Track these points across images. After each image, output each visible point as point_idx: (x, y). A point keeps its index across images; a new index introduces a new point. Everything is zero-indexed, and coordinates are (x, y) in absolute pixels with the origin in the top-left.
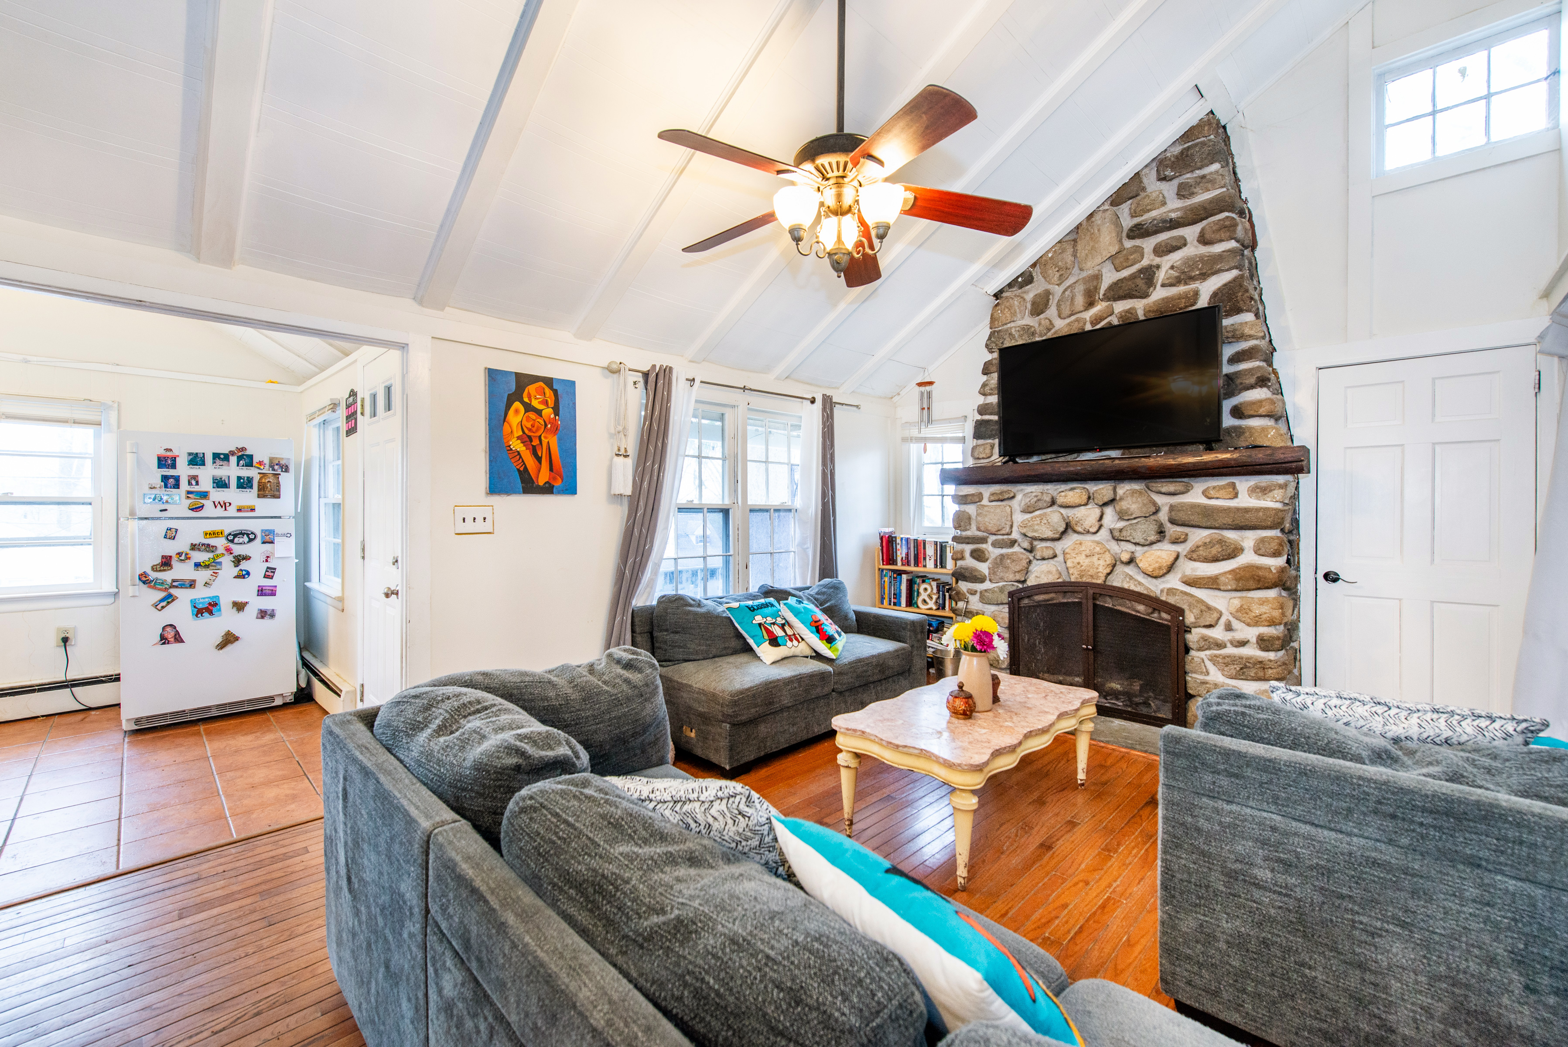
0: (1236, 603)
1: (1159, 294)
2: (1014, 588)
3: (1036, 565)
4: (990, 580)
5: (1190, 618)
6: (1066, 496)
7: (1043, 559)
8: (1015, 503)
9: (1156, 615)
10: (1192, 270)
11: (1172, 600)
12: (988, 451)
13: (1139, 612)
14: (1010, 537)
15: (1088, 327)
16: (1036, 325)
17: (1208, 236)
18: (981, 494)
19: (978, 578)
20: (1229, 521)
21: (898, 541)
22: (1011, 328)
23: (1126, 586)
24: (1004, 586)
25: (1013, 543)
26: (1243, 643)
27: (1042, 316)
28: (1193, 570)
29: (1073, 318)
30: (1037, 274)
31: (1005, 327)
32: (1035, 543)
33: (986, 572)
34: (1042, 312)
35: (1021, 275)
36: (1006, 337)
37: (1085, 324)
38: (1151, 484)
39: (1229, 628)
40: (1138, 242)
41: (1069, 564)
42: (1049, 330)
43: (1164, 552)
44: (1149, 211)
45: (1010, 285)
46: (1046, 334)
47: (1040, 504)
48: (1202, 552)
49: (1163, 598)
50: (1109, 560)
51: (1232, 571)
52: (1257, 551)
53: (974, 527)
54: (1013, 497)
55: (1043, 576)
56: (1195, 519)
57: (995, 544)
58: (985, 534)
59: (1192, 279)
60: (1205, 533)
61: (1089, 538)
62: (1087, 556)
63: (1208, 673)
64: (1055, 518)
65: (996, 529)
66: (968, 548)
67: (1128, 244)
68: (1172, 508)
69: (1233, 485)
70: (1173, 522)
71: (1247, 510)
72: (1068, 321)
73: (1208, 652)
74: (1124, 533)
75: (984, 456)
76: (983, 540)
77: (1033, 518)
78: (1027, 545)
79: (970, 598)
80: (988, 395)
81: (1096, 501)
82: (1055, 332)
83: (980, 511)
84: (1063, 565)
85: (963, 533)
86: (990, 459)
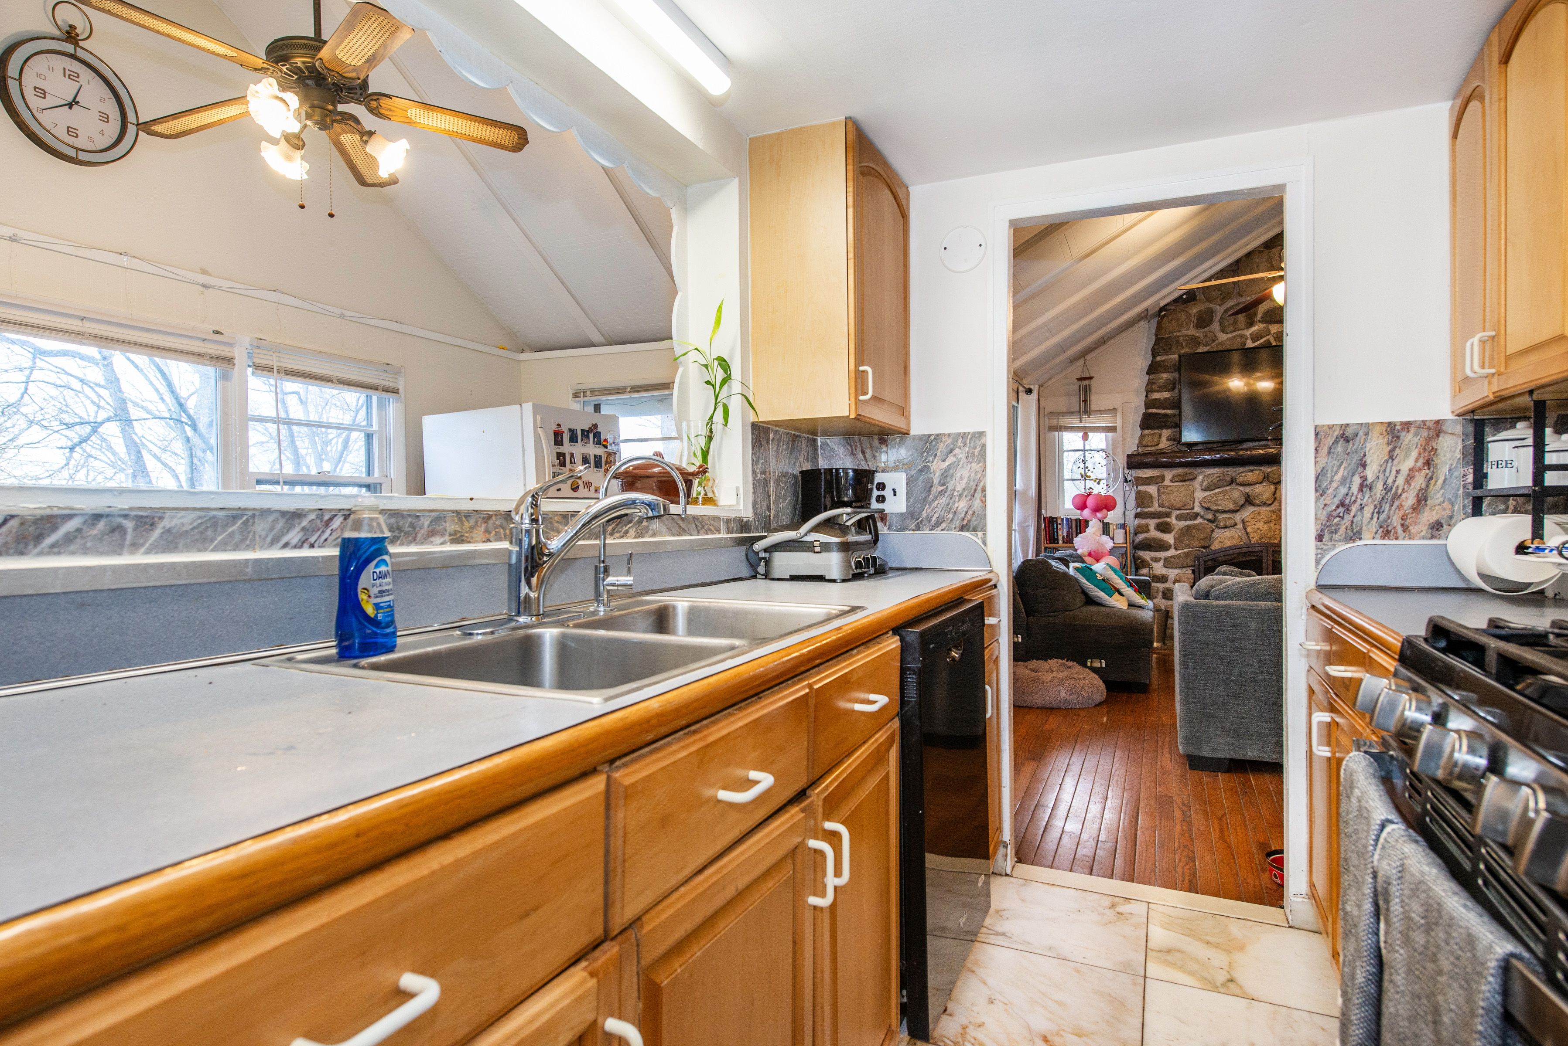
2: (1199, 553)
3: (1219, 533)
4: (1176, 549)
6: (1245, 476)
7: (1226, 527)
8: (1196, 484)
12: (1156, 440)
14: (1193, 511)
15: (1249, 343)
16: (1202, 336)
18: (1163, 476)
19: (1162, 546)
21: (1059, 521)
22: (1178, 337)
24: (1190, 552)
25: (1197, 515)
27: (1206, 329)
29: (1234, 334)
30: (1200, 293)
31: (1171, 335)
32: (1217, 515)
33: (1172, 541)
34: (1208, 325)
36: (1176, 343)
37: (1246, 339)
41: (1249, 529)
42: (1214, 341)
45: (1175, 301)
46: (1210, 345)
47: (1221, 483)
53: (1156, 504)
54: (1195, 478)
55: (1226, 541)
57: (1178, 518)
58: (1168, 510)
61: (1264, 509)
62: (1265, 523)
64: (1237, 493)
65: (1181, 504)
66: (1152, 523)
72: (1230, 336)
75: (1154, 444)
76: (1168, 515)
77: (1215, 494)
78: (1210, 516)
79: (1154, 565)
80: (1158, 391)
81: (1270, 480)
82: (1220, 344)
83: (1162, 490)
84: (1243, 531)
85: (1146, 510)
86: (1161, 446)
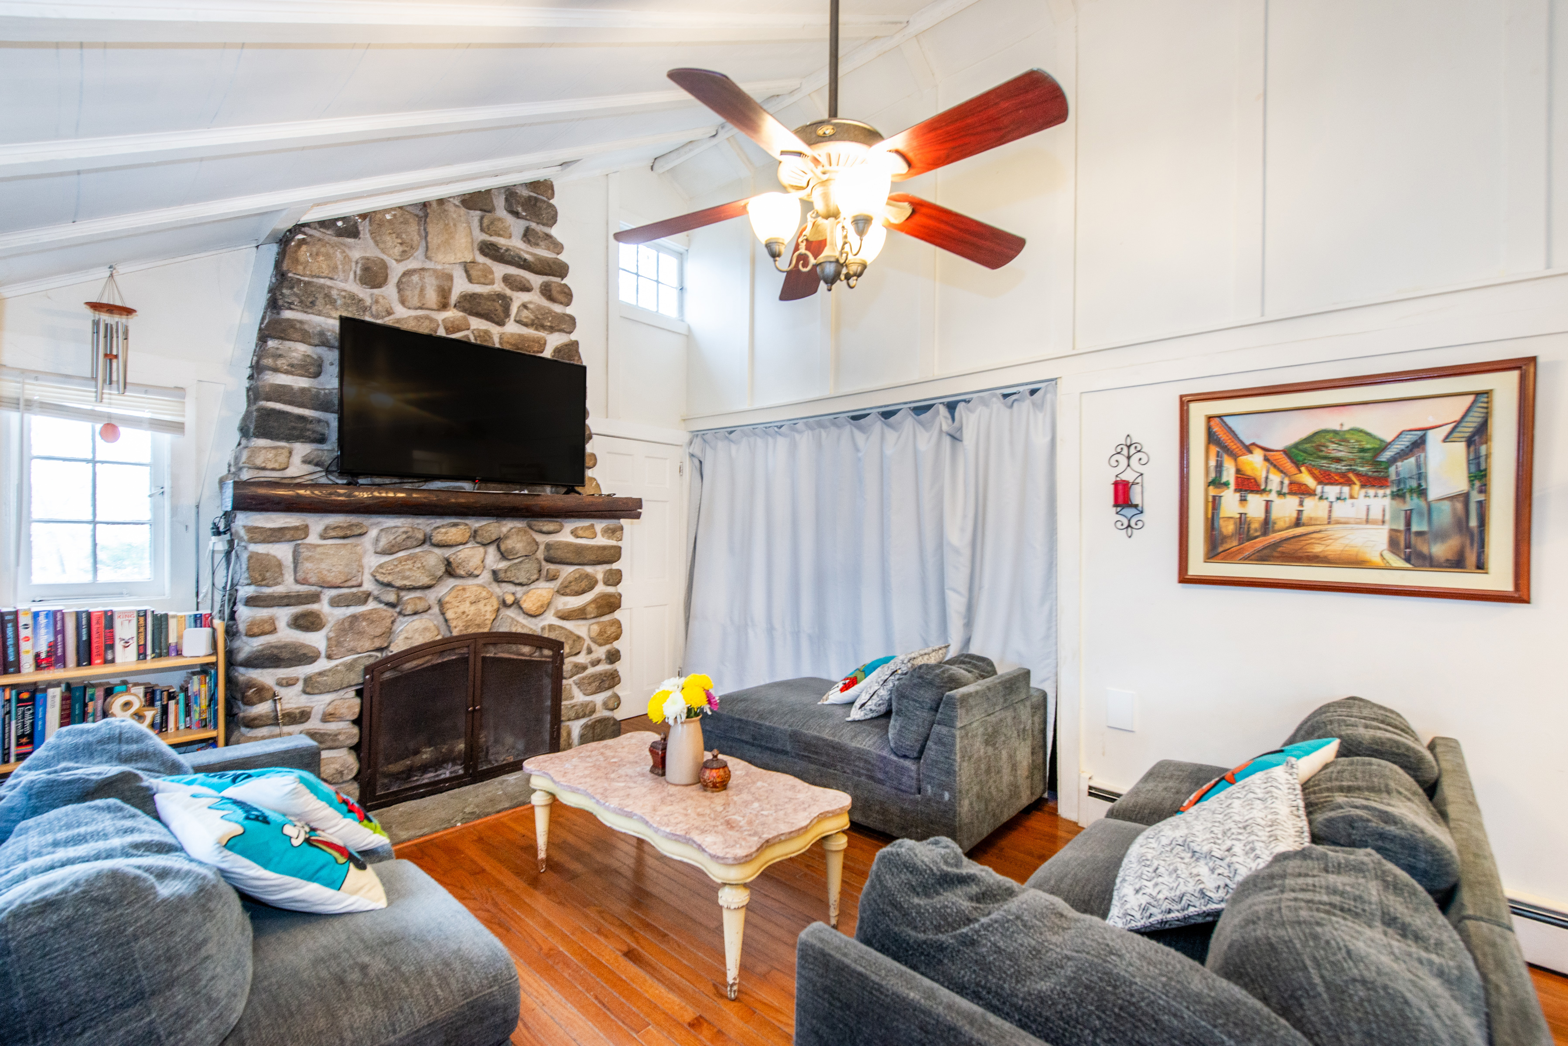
0: (595, 629)
1: (512, 328)
2: (372, 661)
3: (402, 623)
4: (329, 657)
5: (567, 650)
6: (446, 533)
7: (415, 613)
8: (367, 541)
9: (537, 654)
10: (544, 319)
11: (552, 636)
12: (282, 459)
13: (523, 655)
14: (361, 589)
15: (441, 332)
16: (369, 300)
17: (555, 294)
18: (307, 526)
19: (303, 658)
20: (593, 557)
21: (23, 620)
22: (330, 287)
23: (514, 630)
24: (355, 660)
25: (365, 598)
26: (597, 662)
27: (376, 291)
28: (565, 604)
29: (420, 313)
30: (364, 227)
31: (315, 280)
32: (402, 594)
33: (321, 645)
34: (379, 286)
35: (343, 219)
36: (320, 296)
37: (438, 325)
38: (534, 523)
39: (590, 651)
40: (488, 262)
41: (450, 615)
42: (389, 314)
43: (543, 590)
44: (499, 235)
45: (323, 224)
46: (383, 317)
47: (409, 543)
48: (575, 587)
49: (546, 635)
50: (495, 604)
51: (594, 601)
52: (607, 583)
53: (289, 577)
54: (365, 533)
55: (417, 636)
56: (571, 557)
57: (335, 603)
58: (313, 588)
59: (543, 327)
60: (571, 569)
61: (470, 582)
63: (572, 698)
64: (433, 558)
65: (343, 578)
66: (283, 615)
67: (481, 259)
68: (548, 547)
69: (592, 526)
70: (549, 560)
71: (604, 548)
72: (413, 313)
73: (575, 678)
74: (509, 574)
75: (276, 466)
76: (315, 598)
77: (400, 560)
78: (392, 597)
79: (282, 692)
80: (287, 372)
81: (479, 539)
82: (398, 321)
83: (305, 553)
84: (441, 618)
85: (268, 591)
86: (291, 472)
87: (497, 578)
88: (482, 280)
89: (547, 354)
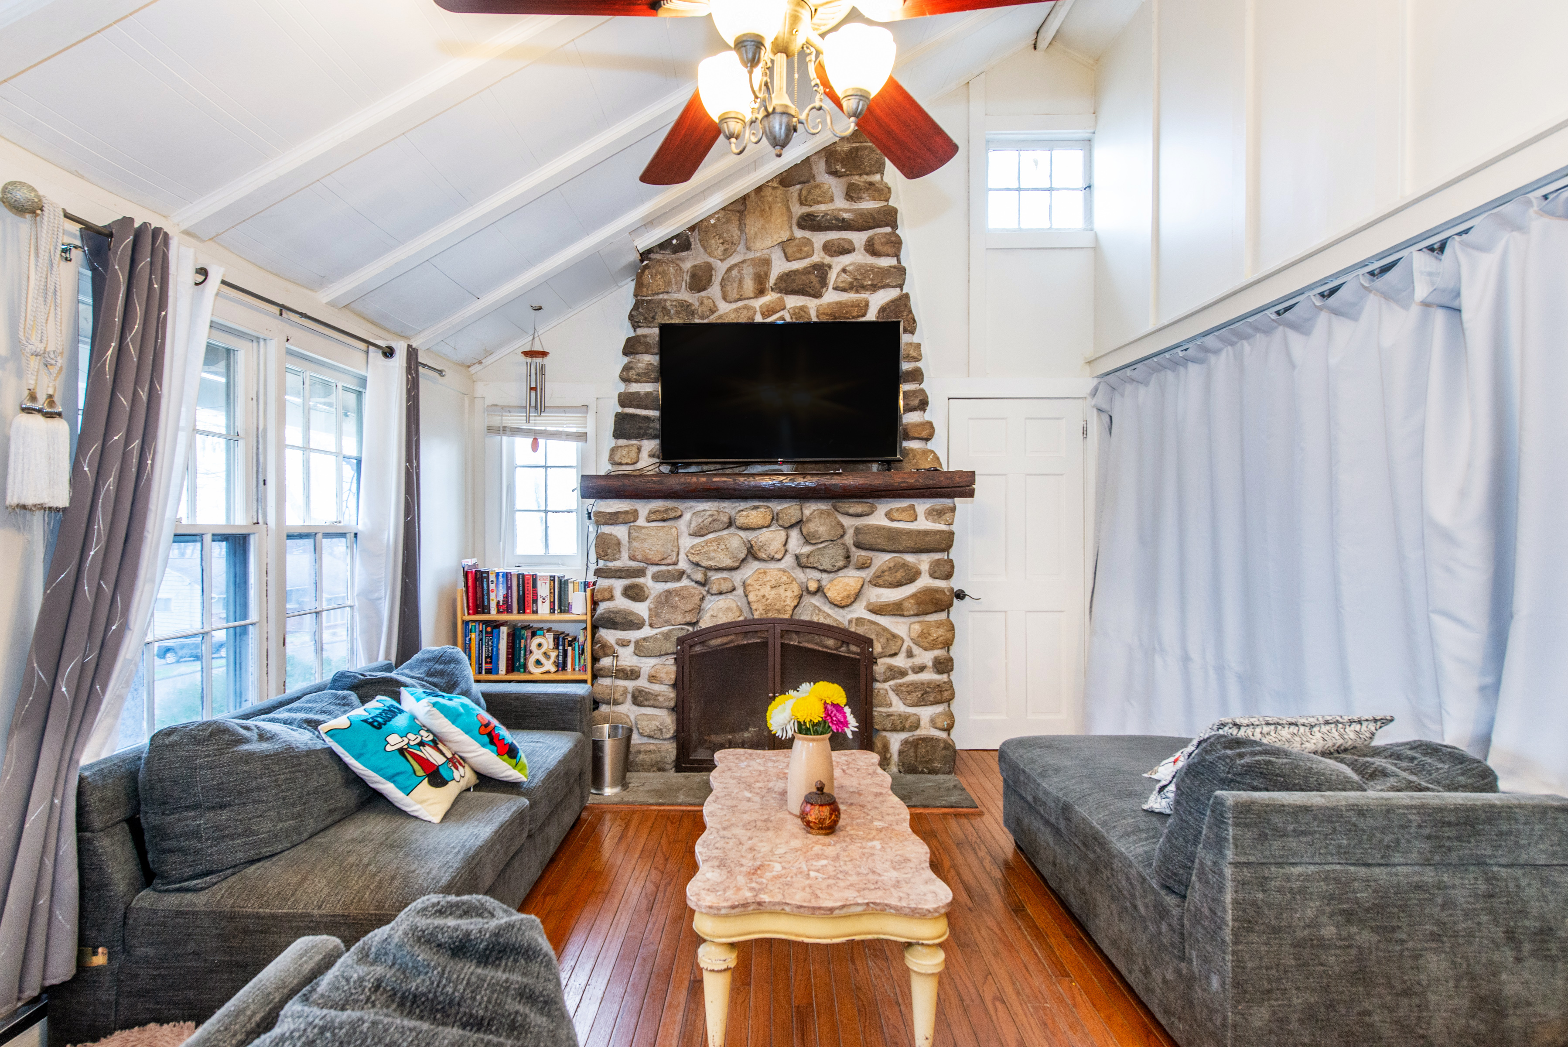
0: (917, 628)
1: (830, 297)
2: (684, 633)
3: (711, 601)
4: (651, 625)
5: (878, 648)
6: (747, 516)
7: (721, 593)
8: (682, 524)
9: (843, 649)
10: (864, 278)
11: (861, 631)
12: (633, 455)
13: (826, 647)
14: (677, 567)
15: (758, 319)
16: (697, 304)
17: (878, 247)
18: (636, 511)
19: (633, 624)
20: (910, 544)
21: (492, 577)
22: (665, 300)
23: (815, 619)
24: (670, 631)
25: (681, 574)
26: (922, 669)
27: (703, 294)
28: (878, 596)
29: (740, 304)
30: (695, 239)
31: (656, 297)
32: (710, 574)
33: (645, 614)
34: (705, 289)
35: (676, 237)
36: (658, 310)
37: (755, 313)
38: (839, 504)
39: (910, 655)
40: (807, 234)
41: (752, 597)
42: (713, 312)
43: (851, 579)
44: (819, 203)
45: (662, 246)
46: (708, 317)
47: (715, 526)
48: (888, 577)
49: (853, 630)
50: (797, 592)
51: (914, 596)
52: (933, 575)
53: (625, 555)
54: (680, 516)
55: (721, 614)
56: (881, 542)
57: (656, 578)
58: (642, 564)
59: (864, 288)
60: (888, 556)
61: (773, 565)
62: (772, 587)
63: (890, 705)
64: (735, 541)
65: (660, 557)
66: (619, 585)
67: (799, 234)
68: (858, 531)
69: (912, 507)
70: (859, 546)
71: (926, 533)
72: (734, 306)
73: (892, 683)
74: (812, 559)
75: (629, 461)
76: (641, 573)
77: (706, 542)
78: (699, 576)
79: (621, 651)
80: (637, 381)
81: (781, 522)
82: (720, 317)
83: (634, 534)
84: (744, 599)
85: (611, 564)
86: (639, 466)
87: (801, 563)
88: (798, 255)
89: (871, 316)
